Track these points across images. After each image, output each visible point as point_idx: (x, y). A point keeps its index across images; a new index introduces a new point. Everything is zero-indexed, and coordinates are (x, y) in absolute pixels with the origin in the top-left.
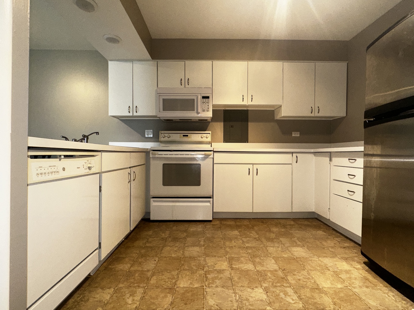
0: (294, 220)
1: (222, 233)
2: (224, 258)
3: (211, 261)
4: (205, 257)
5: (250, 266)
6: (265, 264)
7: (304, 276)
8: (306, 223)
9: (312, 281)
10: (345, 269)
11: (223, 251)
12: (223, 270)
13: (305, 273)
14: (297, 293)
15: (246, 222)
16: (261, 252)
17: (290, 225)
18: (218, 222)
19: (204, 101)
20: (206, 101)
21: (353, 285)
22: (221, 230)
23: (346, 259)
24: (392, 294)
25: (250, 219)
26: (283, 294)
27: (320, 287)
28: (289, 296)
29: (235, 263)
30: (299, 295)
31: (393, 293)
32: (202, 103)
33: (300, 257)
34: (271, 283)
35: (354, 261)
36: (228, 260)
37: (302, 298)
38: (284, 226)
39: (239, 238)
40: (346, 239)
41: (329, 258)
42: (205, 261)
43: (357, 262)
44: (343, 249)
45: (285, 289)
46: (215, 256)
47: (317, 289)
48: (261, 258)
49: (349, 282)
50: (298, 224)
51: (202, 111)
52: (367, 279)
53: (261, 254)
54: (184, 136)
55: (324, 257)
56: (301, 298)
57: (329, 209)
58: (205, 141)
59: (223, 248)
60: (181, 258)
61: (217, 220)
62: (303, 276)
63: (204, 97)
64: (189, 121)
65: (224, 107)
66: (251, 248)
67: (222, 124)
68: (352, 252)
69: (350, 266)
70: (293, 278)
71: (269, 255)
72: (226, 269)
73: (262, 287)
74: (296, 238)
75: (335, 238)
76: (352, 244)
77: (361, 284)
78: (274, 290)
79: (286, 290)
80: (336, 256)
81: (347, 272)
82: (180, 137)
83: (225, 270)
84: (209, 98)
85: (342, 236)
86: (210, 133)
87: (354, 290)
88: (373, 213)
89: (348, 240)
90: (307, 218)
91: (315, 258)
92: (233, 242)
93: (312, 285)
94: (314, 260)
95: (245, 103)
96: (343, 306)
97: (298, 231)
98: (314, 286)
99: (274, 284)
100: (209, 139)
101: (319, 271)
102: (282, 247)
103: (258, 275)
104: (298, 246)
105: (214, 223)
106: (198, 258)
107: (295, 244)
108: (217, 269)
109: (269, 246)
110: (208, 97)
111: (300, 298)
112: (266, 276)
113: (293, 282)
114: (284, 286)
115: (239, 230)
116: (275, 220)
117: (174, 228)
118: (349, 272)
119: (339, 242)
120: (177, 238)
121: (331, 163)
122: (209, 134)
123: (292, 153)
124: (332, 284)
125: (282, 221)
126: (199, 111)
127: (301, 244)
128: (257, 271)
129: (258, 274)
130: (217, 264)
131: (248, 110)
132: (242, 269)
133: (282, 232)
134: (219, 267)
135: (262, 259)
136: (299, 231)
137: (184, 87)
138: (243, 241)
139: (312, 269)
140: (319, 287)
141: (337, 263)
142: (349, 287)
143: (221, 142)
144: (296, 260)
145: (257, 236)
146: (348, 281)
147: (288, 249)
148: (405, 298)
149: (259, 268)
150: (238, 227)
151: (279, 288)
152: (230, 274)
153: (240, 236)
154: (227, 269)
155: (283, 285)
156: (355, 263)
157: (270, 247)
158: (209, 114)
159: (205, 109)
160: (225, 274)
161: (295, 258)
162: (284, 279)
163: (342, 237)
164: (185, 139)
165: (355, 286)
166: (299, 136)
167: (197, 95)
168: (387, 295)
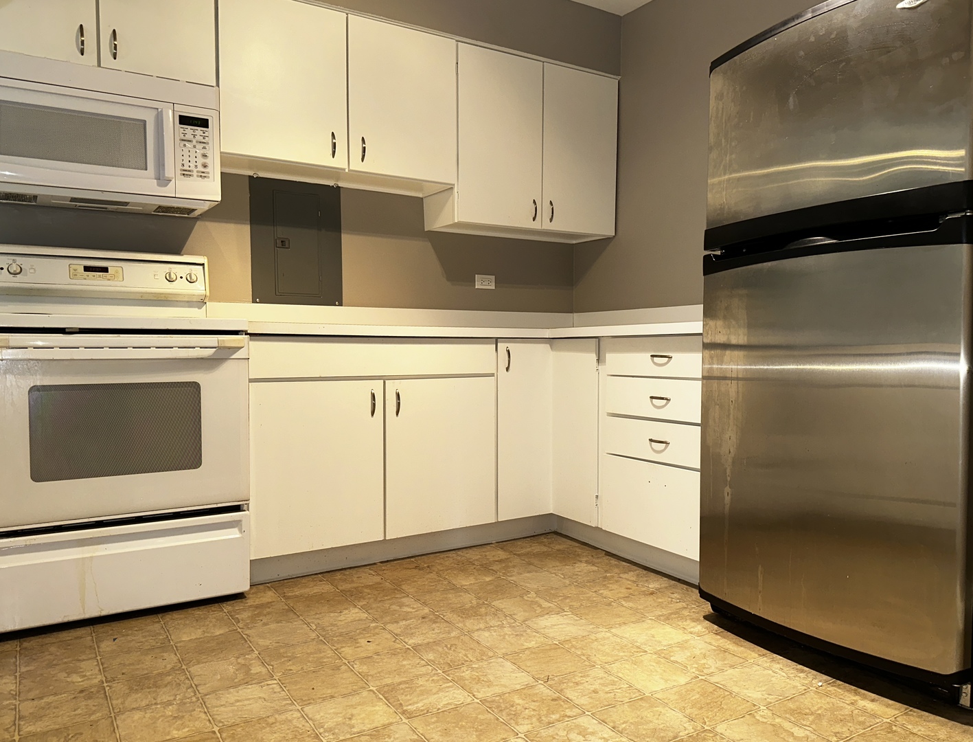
0: (502, 544)
1: (308, 624)
2: (365, 694)
3: (329, 714)
4: (300, 708)
5: (457, 696)
6: (491, 678)
7: (601, 681)
8: (537, 548)
9: (622, 686)
10: (676, 641)
11: (345, 675)
12: (385, 726)
13: (598, 672)
14: (606, 723)
15: (369, 578)
16: (464, 652)
17: (500, 561)
18: (269, 596)
19: (189, 137)
20: (194, 136)
21: (706, 671)
22: (301, 618)
23: (667, 618)
24: (778, 666)
25: (375, 564)
26: (578, 734)
27: (647, 695)
28: (593, 734)
29: (408, 697)
30: (612, 724)
31: (778, 663)
32: (177, 141)
33: (567, 638)
34: (534, 720)
35: (683, 618)
36: (381, 697)
37: (622, 729)
38: (486, 568)
39: (375, 628)
40: (645, 572)
41: (633, 625)
42: (311, 719)
43: (694, 620)
44: (650, 598)
45: (574, 721)
46: (332, 697)
47: (642, 700)
48: (474, 666)
49: (696, 666)
50: (519, 555)
51: (179, 172)
52: (725, 651)
53: (466, 655)
54: (87, 269)
55: (620, 625)
56: (620, 729)
57: (597, 496)
58: (184, 295)
59: (343, 668)
60: (214, 732)
61: (261, 587)
62: (599, 681)
63: (185, 120)
64: (110, 207)
65: (250, 168)
66: (428, 646)
67: (246, 229)
68: (672, 601)
69: (681, 631)
70: (580, 692)
71: (491, 654)
72: (391, 720)
73: (518, 734)
74: (533, 594)
75: (621, 575)
76: (664, 582)
77: (719, 664)
78: (551, 731)
79: (577, 723)
80: (645, 617)
81: (682, 646)
82: (74, 275)
83: (391, 724)
84: (207, 126)
85: (635, 568)
86: (203, 265)
87: (713, 679)
88: (728, 487)
89: (652, 574)
90: (533, 536)
91: (603, 633)
92: (363, 642)
93: (627, 695)
94: (604, 638)
95: (339, 162)
96: (708, 717)
97: (527, 575)
98: (634, 696)
99: (543, 718)
100: (200, 288)
101: (627, 660)
102: (509, 623)
103: (493, 711)
104: (548, 612)
105: (257, 602)
106: (277, 716)
107: (539, 610)
108: (364, 731)
109: (477, 630)
110: (204, 123)
111: (618, 731)
112: (512, 706)
113: (583, 701)
114: (569, 717)
115: (361, 604)
116: (450, 554)
117: (107, 646)
118: (686, 645)
119: (634, 582)
120: (147, 677)
121: (600, 367)
122: (201, 267)
123: (497, 340)
124: (666, 681)
125: (474, 555)
126: (169, 172)
127: (552, 605)
128: (483, 701)
129: (490, 708)
130: (352, 715)
131: (338, 187)
132: (439, 709)
133: (489, 583)
134: (366, 721)
135: (477, 668)
136: (529, 572)
137: (96, 64)
138: (390, 632)
139: (610, 659)
140: (644, 694)
141: (653, 632)
142: (700, 677)
143: (244, 302)
144: (561, 647)
145: (426, 610)
146: (694, 666)
147: (529, 627)
148: (800, 667)
149: (484, 693)
150: (350, 597)
151: (559, 725)
152: (414, 731)
153: (375, 620)
154: (395, 720)
155: (566, 716)
156: (688, 622)
157: (480, 632)
158: (209, 191)
159: (192, 168)
160: (397, 736)
161: (557, 643)
162: (559, 700)
163: (636, 570)
164: (95, 283)
165: (711, 671)
166: (494, 288)
167: (155, 104)
168: (771, 672)
